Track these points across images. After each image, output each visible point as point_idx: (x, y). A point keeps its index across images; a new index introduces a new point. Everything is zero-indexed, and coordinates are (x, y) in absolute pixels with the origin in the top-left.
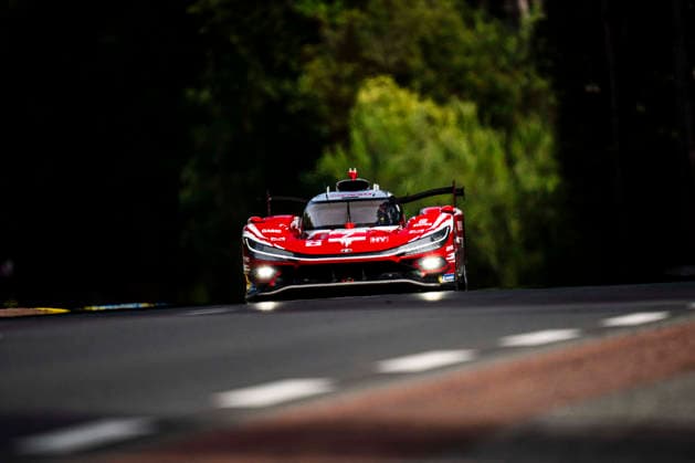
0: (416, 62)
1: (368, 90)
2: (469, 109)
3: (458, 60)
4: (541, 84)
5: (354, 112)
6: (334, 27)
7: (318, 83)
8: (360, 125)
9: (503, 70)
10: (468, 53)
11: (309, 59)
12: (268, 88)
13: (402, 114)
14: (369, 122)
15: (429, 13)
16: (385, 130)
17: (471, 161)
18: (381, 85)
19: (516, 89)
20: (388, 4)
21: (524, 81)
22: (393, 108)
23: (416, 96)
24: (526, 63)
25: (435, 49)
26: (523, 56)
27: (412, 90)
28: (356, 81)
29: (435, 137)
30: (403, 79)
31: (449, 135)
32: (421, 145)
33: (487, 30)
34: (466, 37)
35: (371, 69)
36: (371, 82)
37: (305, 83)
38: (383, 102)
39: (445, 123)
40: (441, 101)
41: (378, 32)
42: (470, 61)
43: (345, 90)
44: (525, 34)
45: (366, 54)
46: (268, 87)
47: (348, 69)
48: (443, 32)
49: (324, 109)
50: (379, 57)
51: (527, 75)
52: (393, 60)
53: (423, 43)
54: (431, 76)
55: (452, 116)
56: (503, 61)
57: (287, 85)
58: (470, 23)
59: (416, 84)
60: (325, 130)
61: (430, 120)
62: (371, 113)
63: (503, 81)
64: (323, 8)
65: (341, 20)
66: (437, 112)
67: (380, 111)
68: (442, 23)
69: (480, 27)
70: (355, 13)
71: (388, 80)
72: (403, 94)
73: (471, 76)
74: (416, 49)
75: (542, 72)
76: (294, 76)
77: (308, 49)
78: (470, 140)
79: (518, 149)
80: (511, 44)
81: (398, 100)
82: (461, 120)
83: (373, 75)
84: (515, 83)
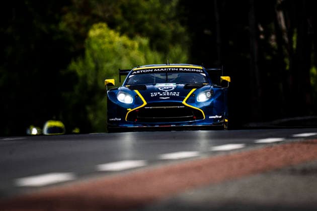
0: (119, 16)
1: (94, 30)
2: (145, 41)
3: (140, 16)
4: (182, 29)
5: (86, 41)
7: (69, 25)
8: (90, 47)
9: (163, 22)
10: (146, 13)
11: (65, 13)
12: (44, 28)
13: (111, 43)
14: (95, 47)
16: (102, 50)
18: (100, 27)
19: (169, 32)
21: (172, 28)
22: (107, 40)
23: (118, 34)
24: (174, 19)
25: (129, 10)
26: (173, 15)
27: (116, 31)
28: (88, 26)
29: (128, 55)
30: (112, 25)
31: (135, 53)
32: (120, 58)
34: (144, 4)
35: (96, 19)
36: (96, 26)
37: (62, 26)
38: (101, 36)
39: (133, 48)
40: (131, 37)
42: (147, 17)
43: (82, 30)
44: (173, 4)
45: (94, 12)
47: (85, 19)
49: (72, 39)
50: (100, 14)
51: (174, 24)
52: (107, 15)
53: (123, 8)
54: (126, 24)
55: (136, 45)
56: (163, 17)
57: (53, 27)
59: (119, 28)
60: (72, 49)
61: (125, 46)
62: (96, 42)
63: (163, 27)
66: (129, 43)
67: (100, 41)
71: (104, 25)
72: (112, 33)
73: (147, 24)
74: (120, 11)
75: (182, 24)
76: (57, 22)
77: (65, 8)
78: (146, 57)
80: (167, 9)
81: (109, 36)
82: (141, 47)
83: (97, 22)
84: (168, 29)
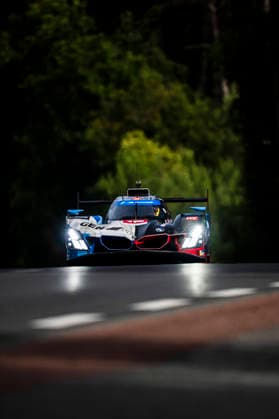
0: (157, 123)
1: (128, 139)
2: (190, 153)
3: (184, 123)
4: (235, 138)
5: (119, 153)
6: (108, 99)
7: (97, 134)
8: (122, 161)
9: (212, 130)
10: (191, 118)
11: (92, 119)
13: (149, 154)
14: (128, 159)
15: (166, 93)
16: (137, 165)
17: (191, 185)
18: (135, 136)
19: (219, 142)
20: (141, 86)
21: (224, 137)
22: (143, 152)
23: (157, 144)
24: (225, 126)
25: (170, 115)
26: (224, 121)
27: (155, 141)
28: (121, 134)
29: (168, 170)
31: (177, 168)
32: (159, 174)
33: (202, 104)
34: (190, 108)
35: (131, 126)
36: (130, 135)
37: (90, 134)
38: (137, 147)
39: (175, 162)
40: (173, 148)
41: (134, 103)
42: (192, 123)
43: (114, 139)
44: (225, 108)
45: (128, 117)
46: (66, 135)
47: (117, 126)
48: (175, 104)
50: (136, 119)
51: (225, 132)
52: (144, 120)
53: (163, 112)
54: (166, 131)
55: (179, 157)
56: (211, 124)
57: (78, 135)
58: (192, 101)
59: (157, 136)
60: (101, 163)
61: (165, 159)
62: (129, 153)
63: (211, 136)
64: (101, 88)
65: (113, 95)
66: (170, 155)
67: (135, 153)
68: (174, 99)
69: (198, 102)
70: (122, 92)
71: (141, 134)
72: (149, 143)
73: (192, 133)
74: (158, 116)
75: (236, 131)
76: (83, 129)
77: (93, 113)
78: (191, 173)
79: (219, 179)
80: (217, 113)
81: (146, 146)
82: (185, 160)
83: (131, 130)
84: (218, 138)
